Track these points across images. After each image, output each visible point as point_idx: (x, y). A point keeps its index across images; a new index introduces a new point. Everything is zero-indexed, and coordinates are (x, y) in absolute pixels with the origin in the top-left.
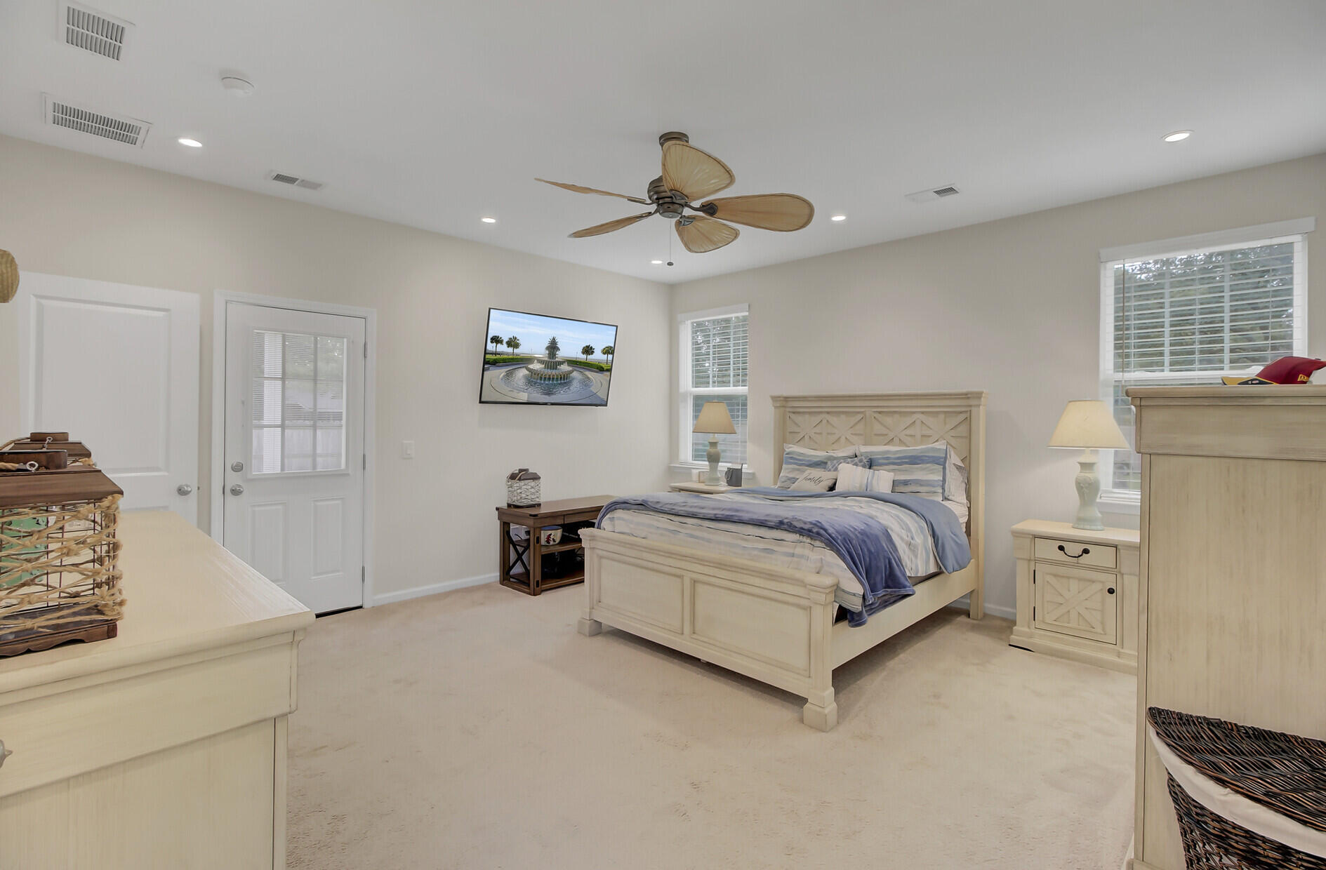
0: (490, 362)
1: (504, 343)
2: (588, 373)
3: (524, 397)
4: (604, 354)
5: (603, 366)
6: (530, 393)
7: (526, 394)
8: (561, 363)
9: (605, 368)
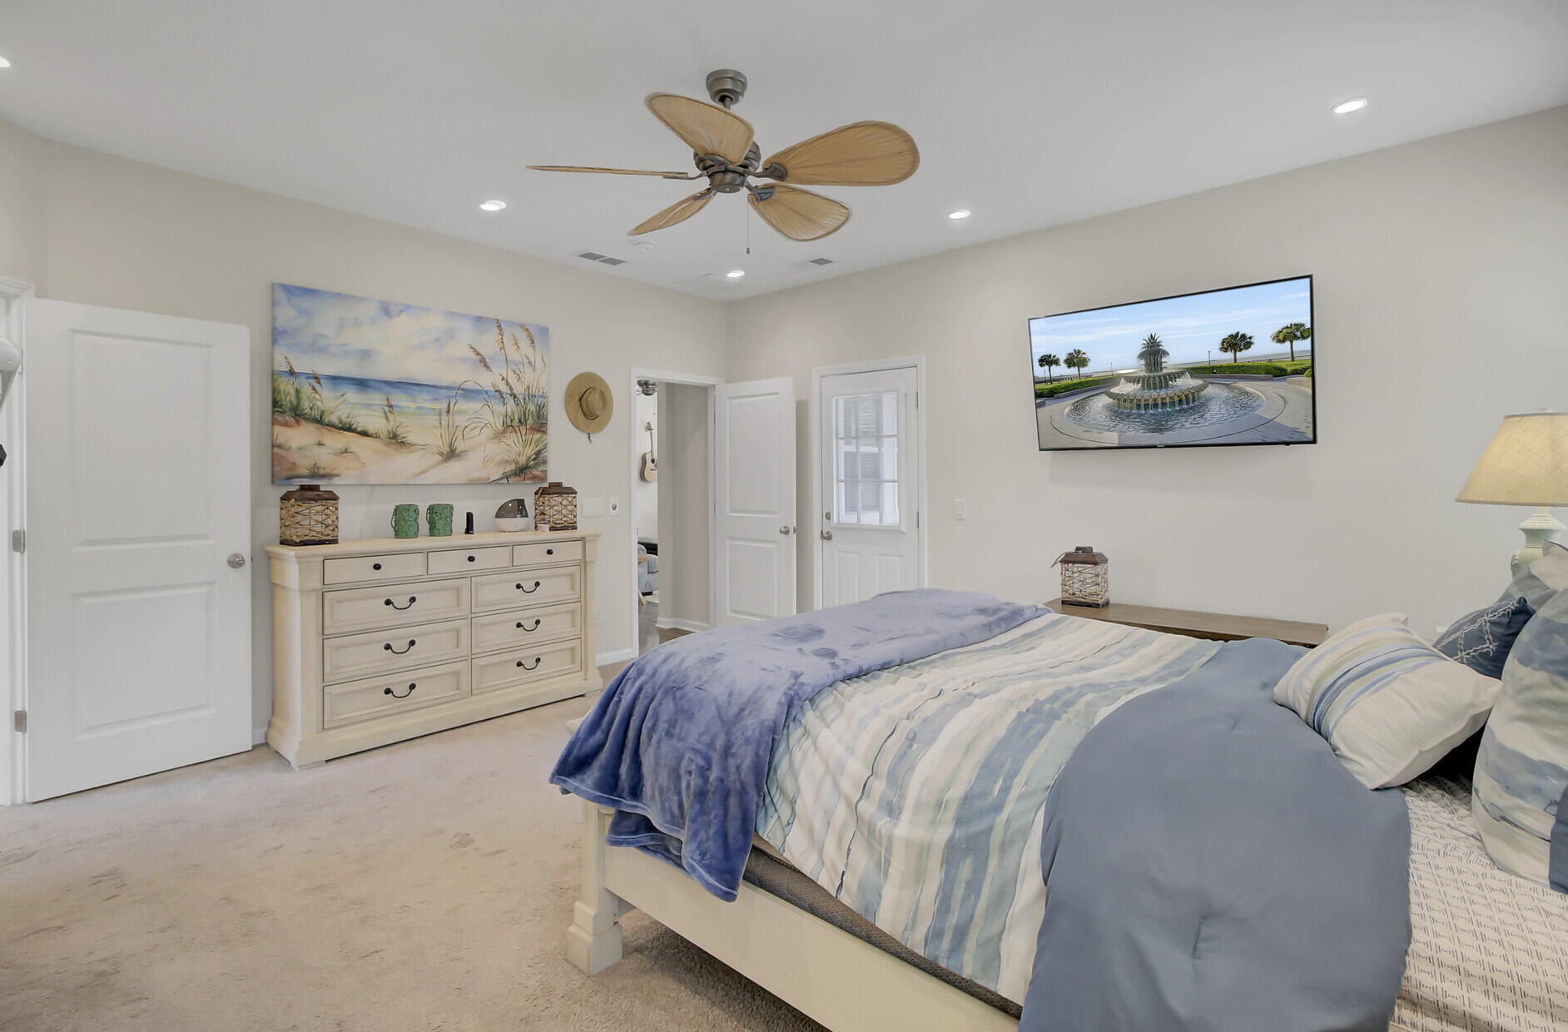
0: (1046, 393)
1: (1062, 362)
2: (1242, 384)
3: (1112, 438)
4: (1283, 341)
5: (1283, 365)
6: (1121, 432)
7: (1116, 434)
8: (1174, 376)
9: (1289, 369)
